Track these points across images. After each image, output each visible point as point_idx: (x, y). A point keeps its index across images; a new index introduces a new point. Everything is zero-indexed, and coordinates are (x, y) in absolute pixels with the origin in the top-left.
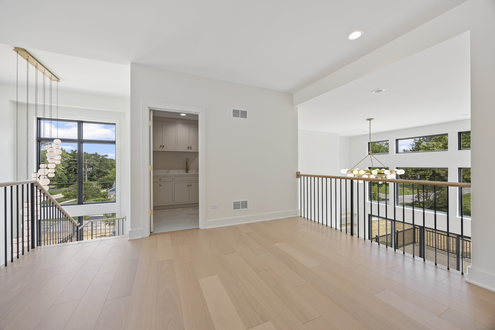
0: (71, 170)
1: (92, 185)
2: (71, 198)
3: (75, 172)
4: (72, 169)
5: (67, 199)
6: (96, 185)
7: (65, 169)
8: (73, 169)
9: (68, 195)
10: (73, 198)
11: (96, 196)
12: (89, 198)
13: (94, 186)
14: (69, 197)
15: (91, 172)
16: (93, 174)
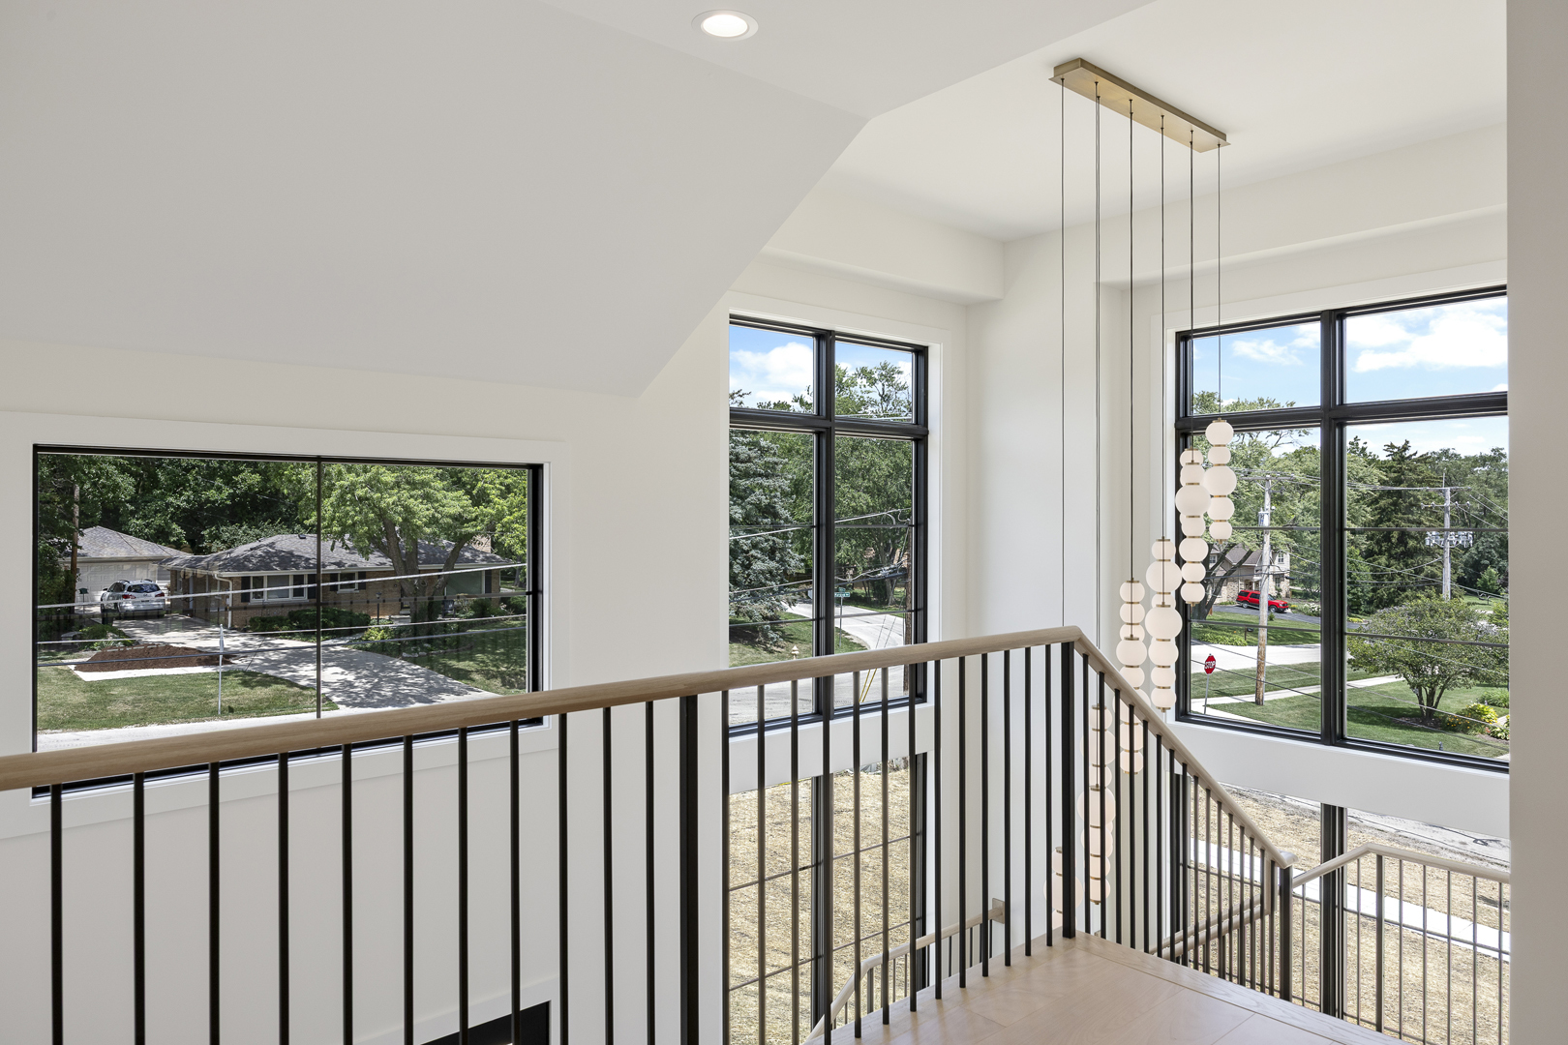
0: (1387, 537)
1: (1467, 617)
2: (1377, 670)
3: (1402, 549)
4: (1390, 532)
5: (1362, 670)
6: (1491, 617)
7: (1361, 532)
8: (1395, 535)
9: (1364, 656)
10: (1387, 669)
11: (1488, 680)
12: (1455, 685)
13: (1483, 623)
14: (1369, 663)
15: (1473, 550)
16: (1482, 557)
